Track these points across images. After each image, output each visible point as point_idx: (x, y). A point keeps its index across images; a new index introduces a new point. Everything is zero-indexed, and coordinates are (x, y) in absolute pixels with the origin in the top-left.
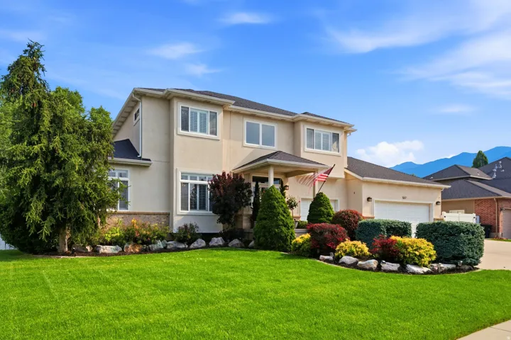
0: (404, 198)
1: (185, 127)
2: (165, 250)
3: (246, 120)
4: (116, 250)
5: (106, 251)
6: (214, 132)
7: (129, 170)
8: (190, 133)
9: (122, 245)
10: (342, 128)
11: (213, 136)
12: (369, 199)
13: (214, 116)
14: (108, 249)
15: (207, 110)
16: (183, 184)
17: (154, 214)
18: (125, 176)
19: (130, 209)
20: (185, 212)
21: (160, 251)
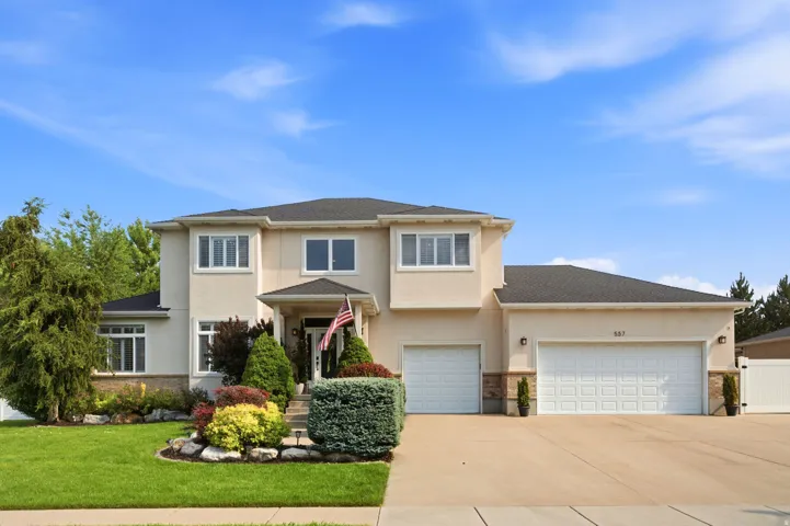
0: (617, 334)
1: (204, 263)
2: (162, 420)
3: (306, 238)
4: (102, 419)
5: (90, 421)
6: (245, 263)
7: (146, 324)
8: (211, 269)
9: (110, 415)
10: (476, 223)
11: (244, 269)
12: (523, 341)
13: (244, 242)
14: (91, 418)
15: (236, 234)
16: (201, 336)
17: (174, 377)
18: (142, 331)
19: (147, 372)
20: (205, 373)
21: (155, 421)
